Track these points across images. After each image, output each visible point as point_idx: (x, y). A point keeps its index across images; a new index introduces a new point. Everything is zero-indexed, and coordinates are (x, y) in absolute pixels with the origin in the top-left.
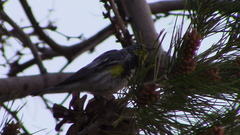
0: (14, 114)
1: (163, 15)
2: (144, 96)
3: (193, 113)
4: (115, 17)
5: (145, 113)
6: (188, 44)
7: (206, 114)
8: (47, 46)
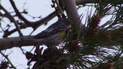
0: (6, 57)
1: (82, 6)
2: (72, 47)
3: (98, 57)
5: (73, 56)
6: (94, 21)
7: (104, 57)
8: (23, 22)
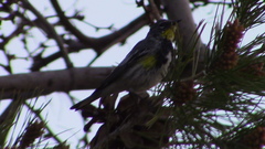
0: (37, 113)
1: (201, 3)
2: (180, 93)
3: (236, 114)
4: (150, 6)
5: (182, 112)
6: (229, 36)
7: (250, 114)
8: (73, 38)
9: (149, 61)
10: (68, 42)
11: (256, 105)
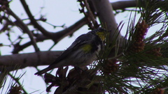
0: (17, 80)
1: (121, 10)
2: (108, 67)
3: (143, 79)
4: (88, 12)
5: (109, 79)
6: (139, 31)
7: (152, 80)
8: (40, 32)
9: (87, 48)
10: (36, 35)
11: (156, 74)
